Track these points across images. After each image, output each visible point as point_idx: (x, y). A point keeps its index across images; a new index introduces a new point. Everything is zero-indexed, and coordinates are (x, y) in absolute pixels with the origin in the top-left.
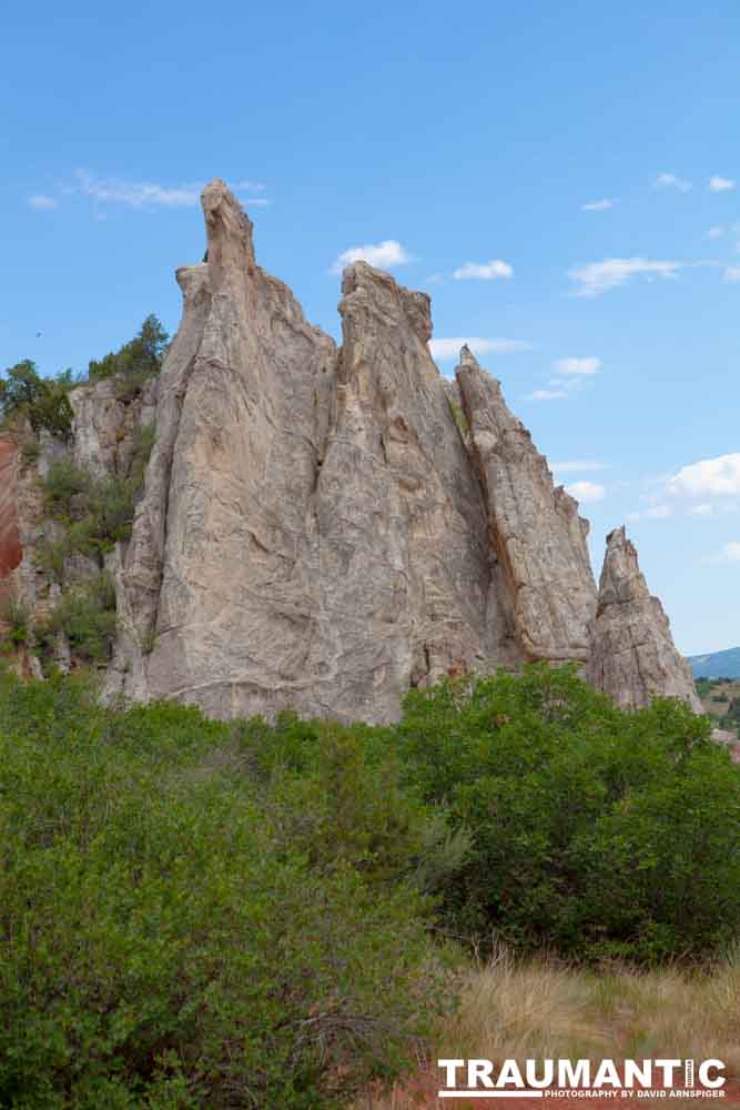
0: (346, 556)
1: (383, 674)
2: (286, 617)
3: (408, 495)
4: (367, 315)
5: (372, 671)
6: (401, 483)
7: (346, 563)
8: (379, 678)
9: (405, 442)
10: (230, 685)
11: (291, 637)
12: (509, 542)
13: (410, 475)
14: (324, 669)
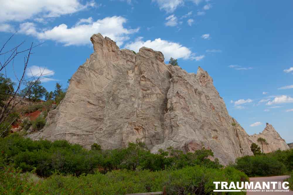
0: (118, 105)
1: (119, 130)
2: (95, 119)
3: (145, 92)
4: (140, 56)
5: (116, 130)
6: (143, 89)
7: (118, 107)
8: (118, 131)
9: (146, 81)
10: (66, 134)
11: (96, 123)
12: (169, 100)
13: (145, 88)
14: (101, 130)
